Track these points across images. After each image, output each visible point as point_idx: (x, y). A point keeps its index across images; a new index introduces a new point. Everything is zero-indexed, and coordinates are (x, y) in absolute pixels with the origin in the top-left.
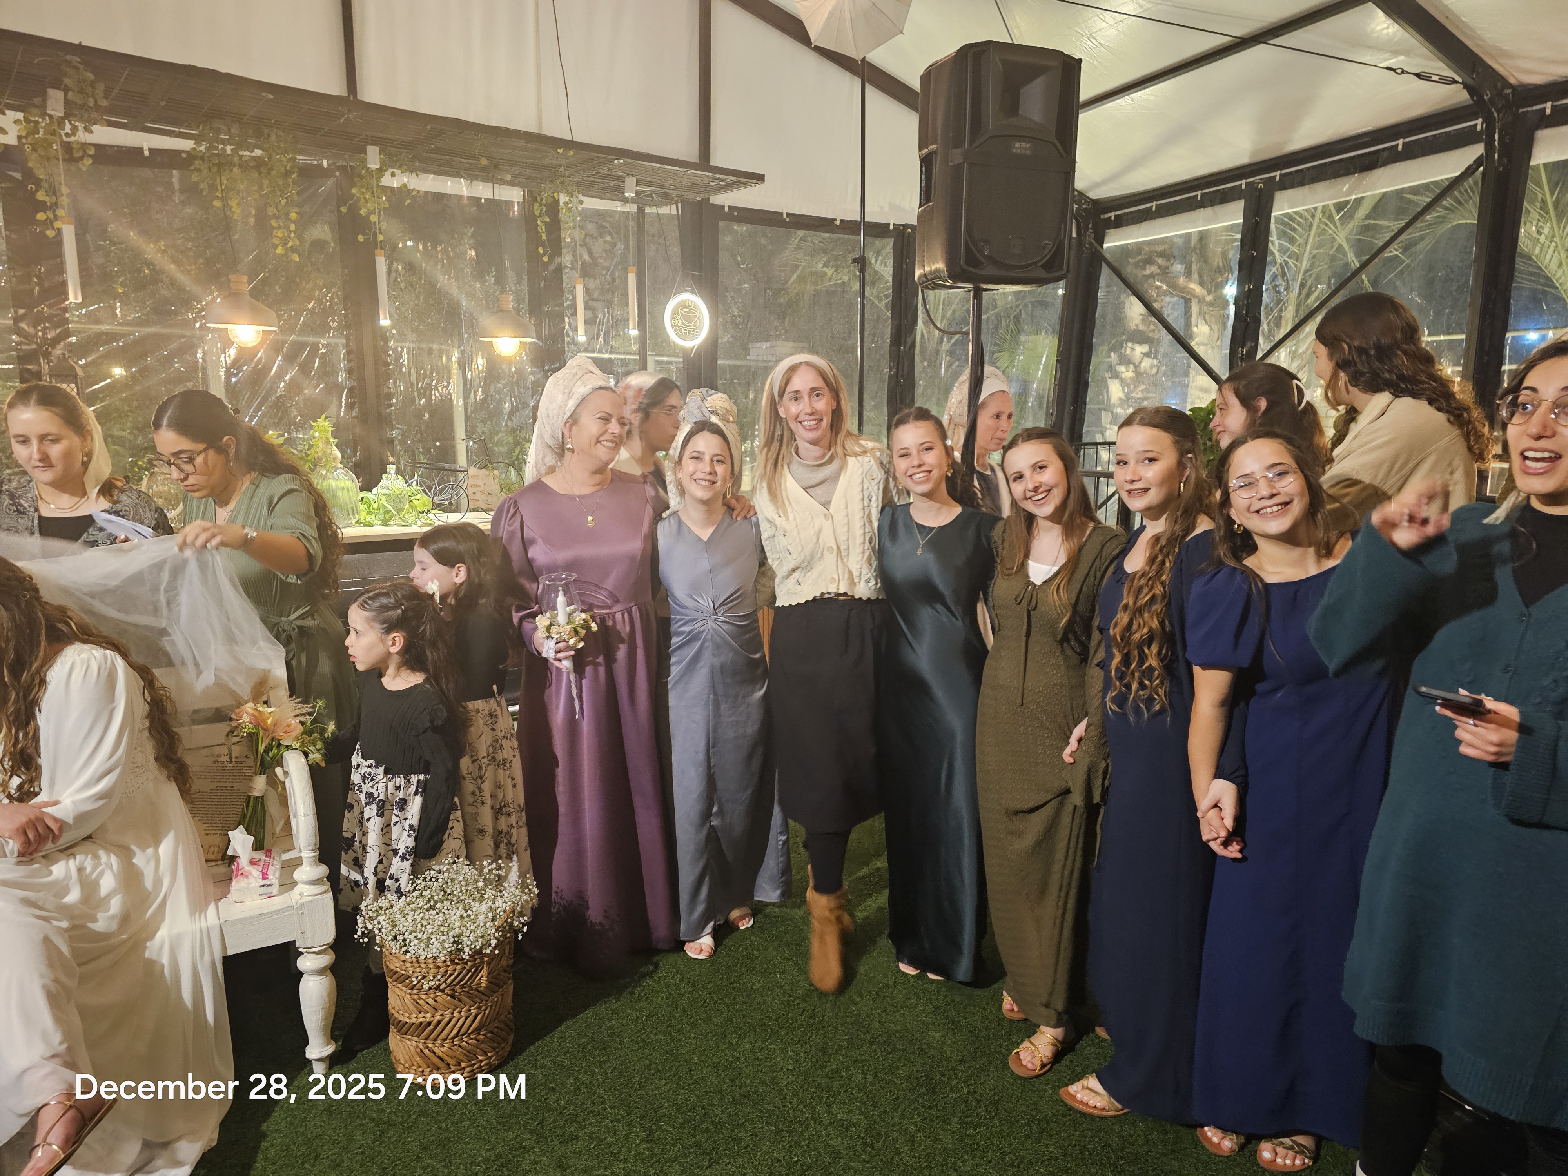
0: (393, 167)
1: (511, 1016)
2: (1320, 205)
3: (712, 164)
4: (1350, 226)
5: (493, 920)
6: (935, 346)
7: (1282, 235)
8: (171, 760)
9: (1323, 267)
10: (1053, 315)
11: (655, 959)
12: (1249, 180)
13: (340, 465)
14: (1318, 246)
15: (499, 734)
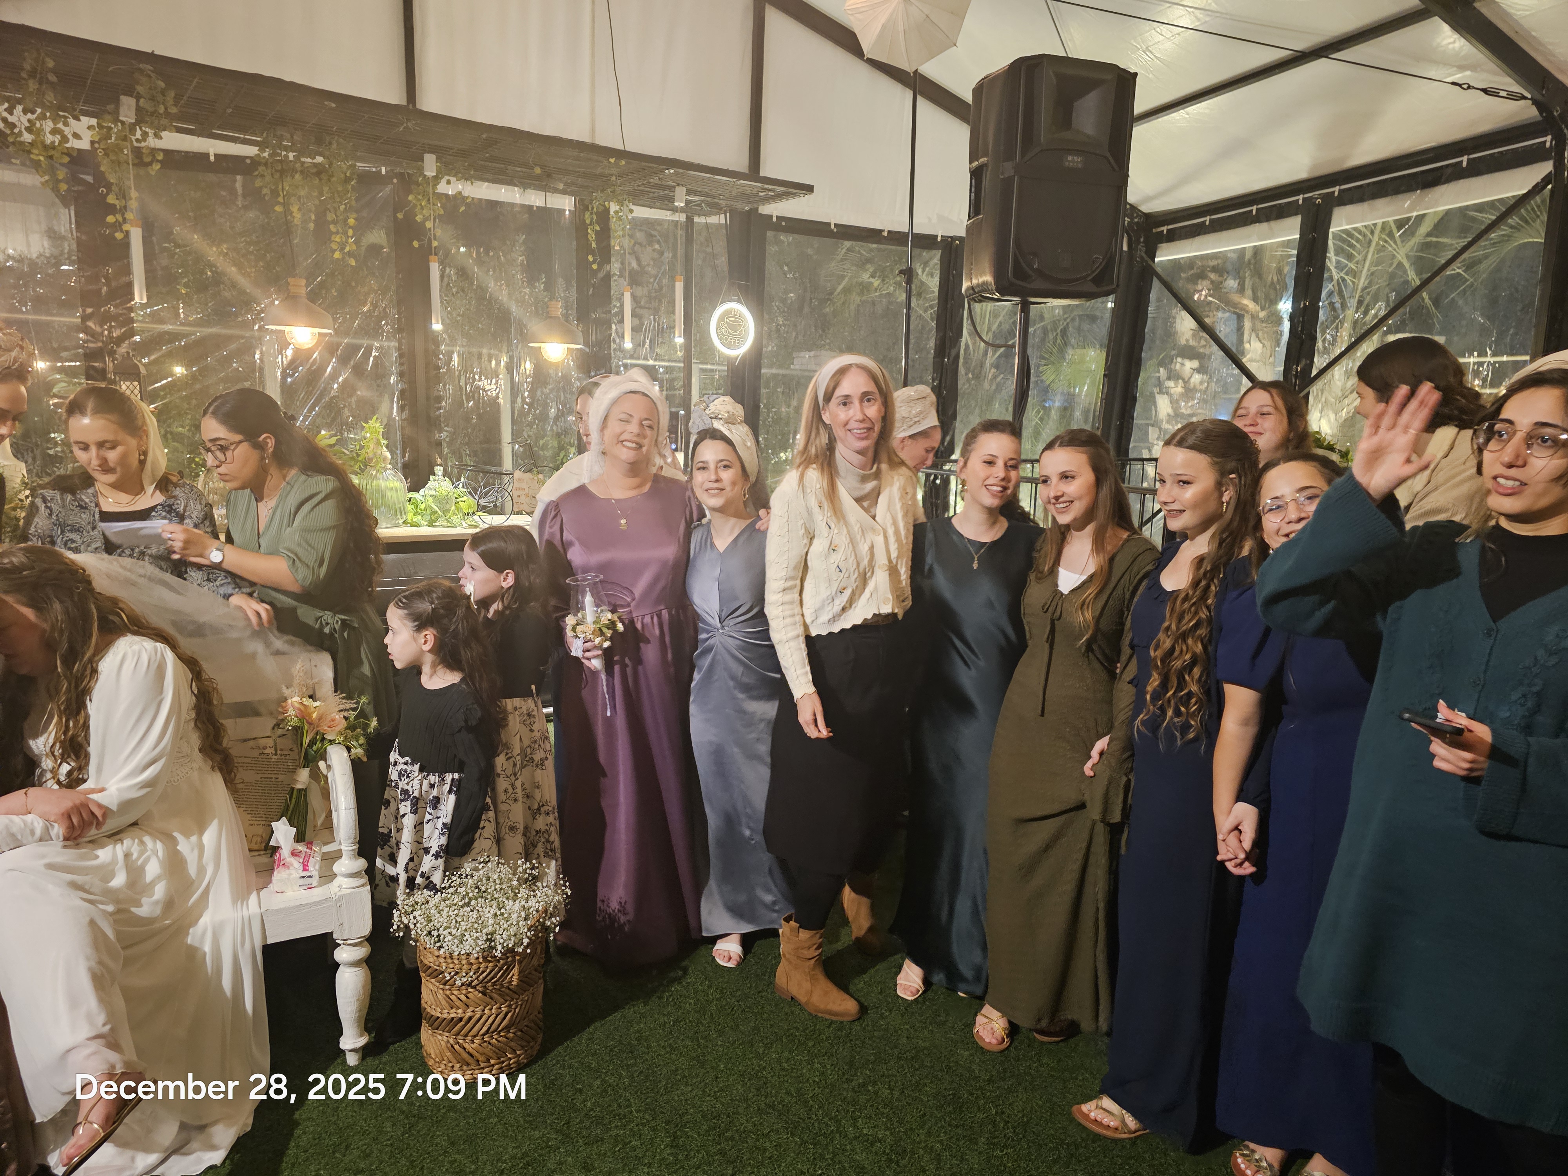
0: (449, 175)
1: (541, 1016)
2: (1379, 221)
3: (762, 174)
4: (1411, 242)
5: (526, 919)
6: (979, 358)
7: (1339, 251)
8: (216, 751)
9: (1382, 286)
10: (1103, 328)
11: (684, 964)
12: (1307, 195)
13: (389, 466)
14: (1377, 263)
15: (537, 735)
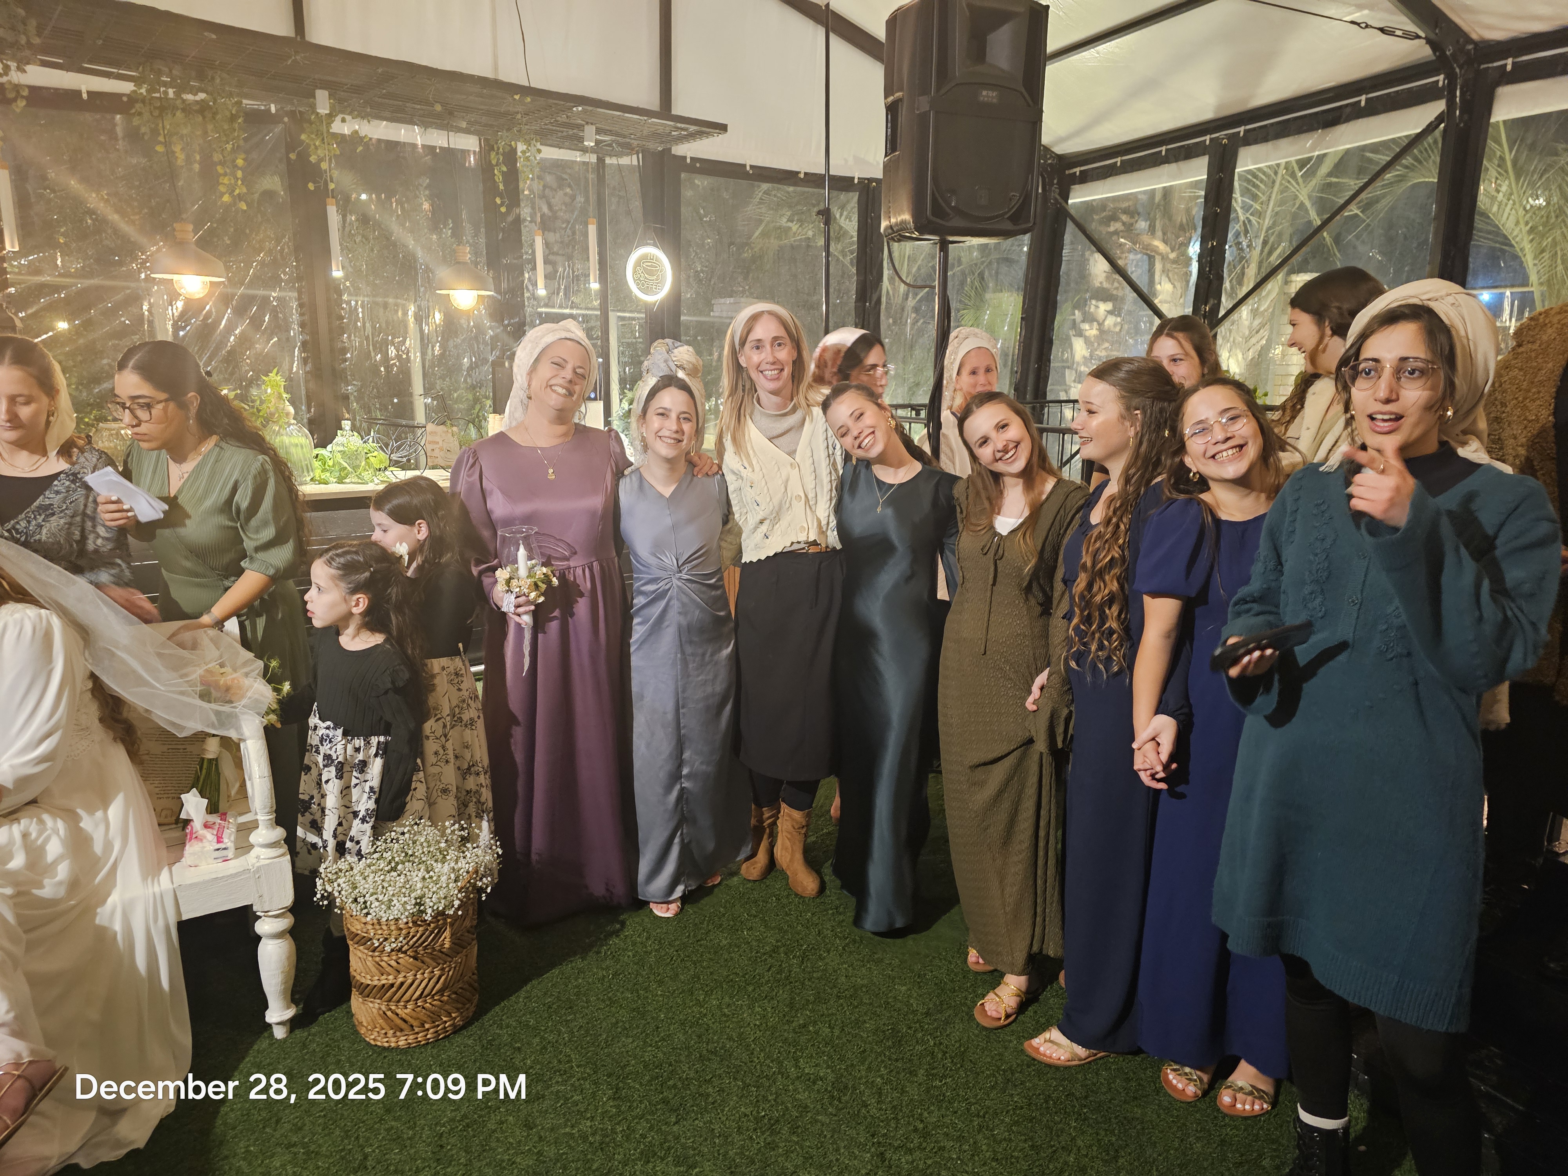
0: (343, 112)
1: (475, 977)
2: (1283, 161)
3: (673, 112)
4: (1313, 182)
5: (456, 881)
6: (900, 301)
7: (1245, 192)
8: (117, 721)
9: (1285, 226)
10: (1019, 270)
11: (622, 917)
12: (1214, 136)
13: (293, 421)
14: (1281, 203)
15: (465, 694)
